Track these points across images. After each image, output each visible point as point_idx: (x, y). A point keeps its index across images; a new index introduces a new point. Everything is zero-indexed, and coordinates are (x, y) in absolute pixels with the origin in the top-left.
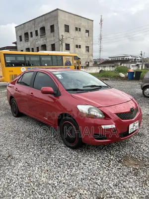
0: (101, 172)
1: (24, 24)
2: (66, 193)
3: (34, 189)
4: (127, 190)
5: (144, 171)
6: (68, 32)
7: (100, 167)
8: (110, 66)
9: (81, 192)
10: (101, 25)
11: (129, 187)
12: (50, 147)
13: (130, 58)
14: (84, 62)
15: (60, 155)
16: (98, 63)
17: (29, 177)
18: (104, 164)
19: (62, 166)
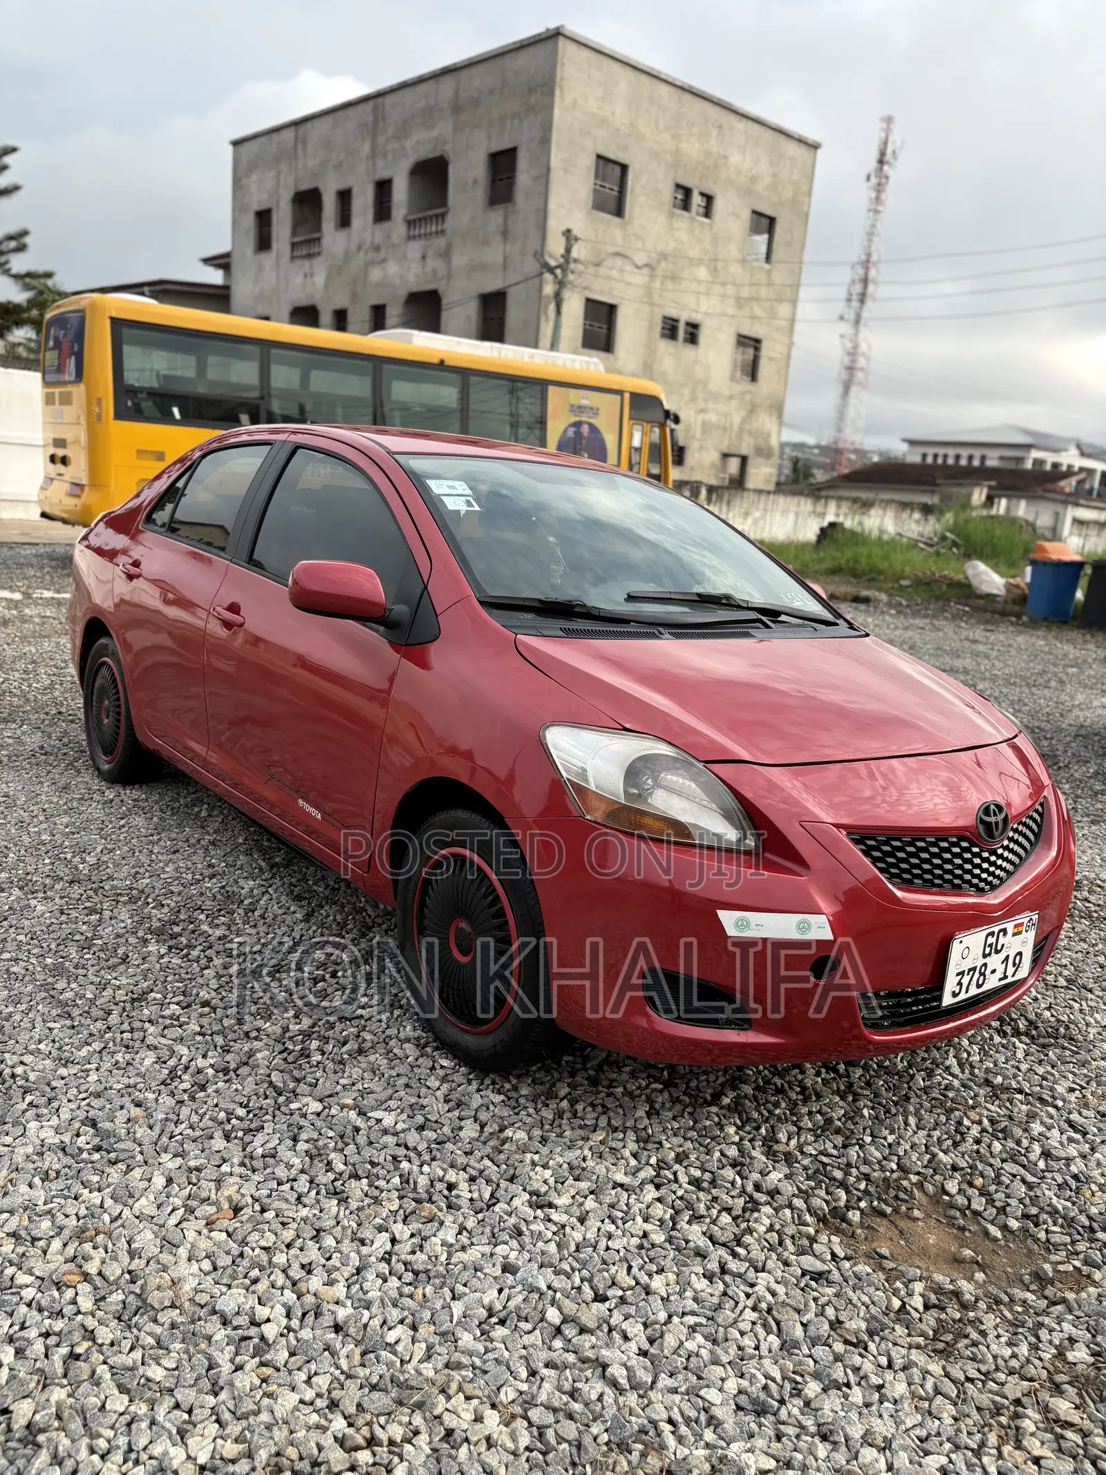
0: (657, 1283)
1: (297, 124)
2: (333, 1405)
3: (90, 1335)
4: (841, 1458)
5: (1015, 1325)
6: (619, 211)
7: (658, 1237)
8: (904, 505)
9: (461, 1415)
10: (879, 189)
11: (867, 1439)
12: (307, 1035)
13: (1070, 458)
14: (713, 456)
15: (369, 1101)
16: (820, 476)
17: (80, 1235)
18: (696, 1218)
19: (357, 1189)
